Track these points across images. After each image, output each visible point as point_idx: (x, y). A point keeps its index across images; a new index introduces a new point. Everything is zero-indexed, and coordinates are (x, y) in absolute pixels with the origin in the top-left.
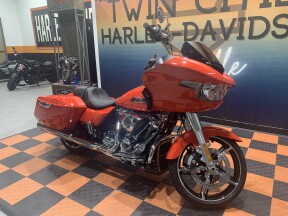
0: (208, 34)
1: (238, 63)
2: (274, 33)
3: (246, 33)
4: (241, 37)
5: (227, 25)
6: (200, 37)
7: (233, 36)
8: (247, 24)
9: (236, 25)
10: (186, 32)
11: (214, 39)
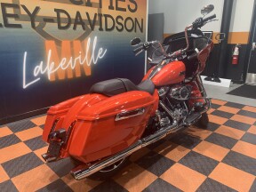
0: (79, 23)
1: (101, 49)
2: (117, 28)
3: (104, 27)
4: (101, 29)
5: (92, 18)
6: (72, 25)
7: (97, 27)
8: (103, 18)
9: (97, 19)
10: (59, 20)
11: (84, 29)
